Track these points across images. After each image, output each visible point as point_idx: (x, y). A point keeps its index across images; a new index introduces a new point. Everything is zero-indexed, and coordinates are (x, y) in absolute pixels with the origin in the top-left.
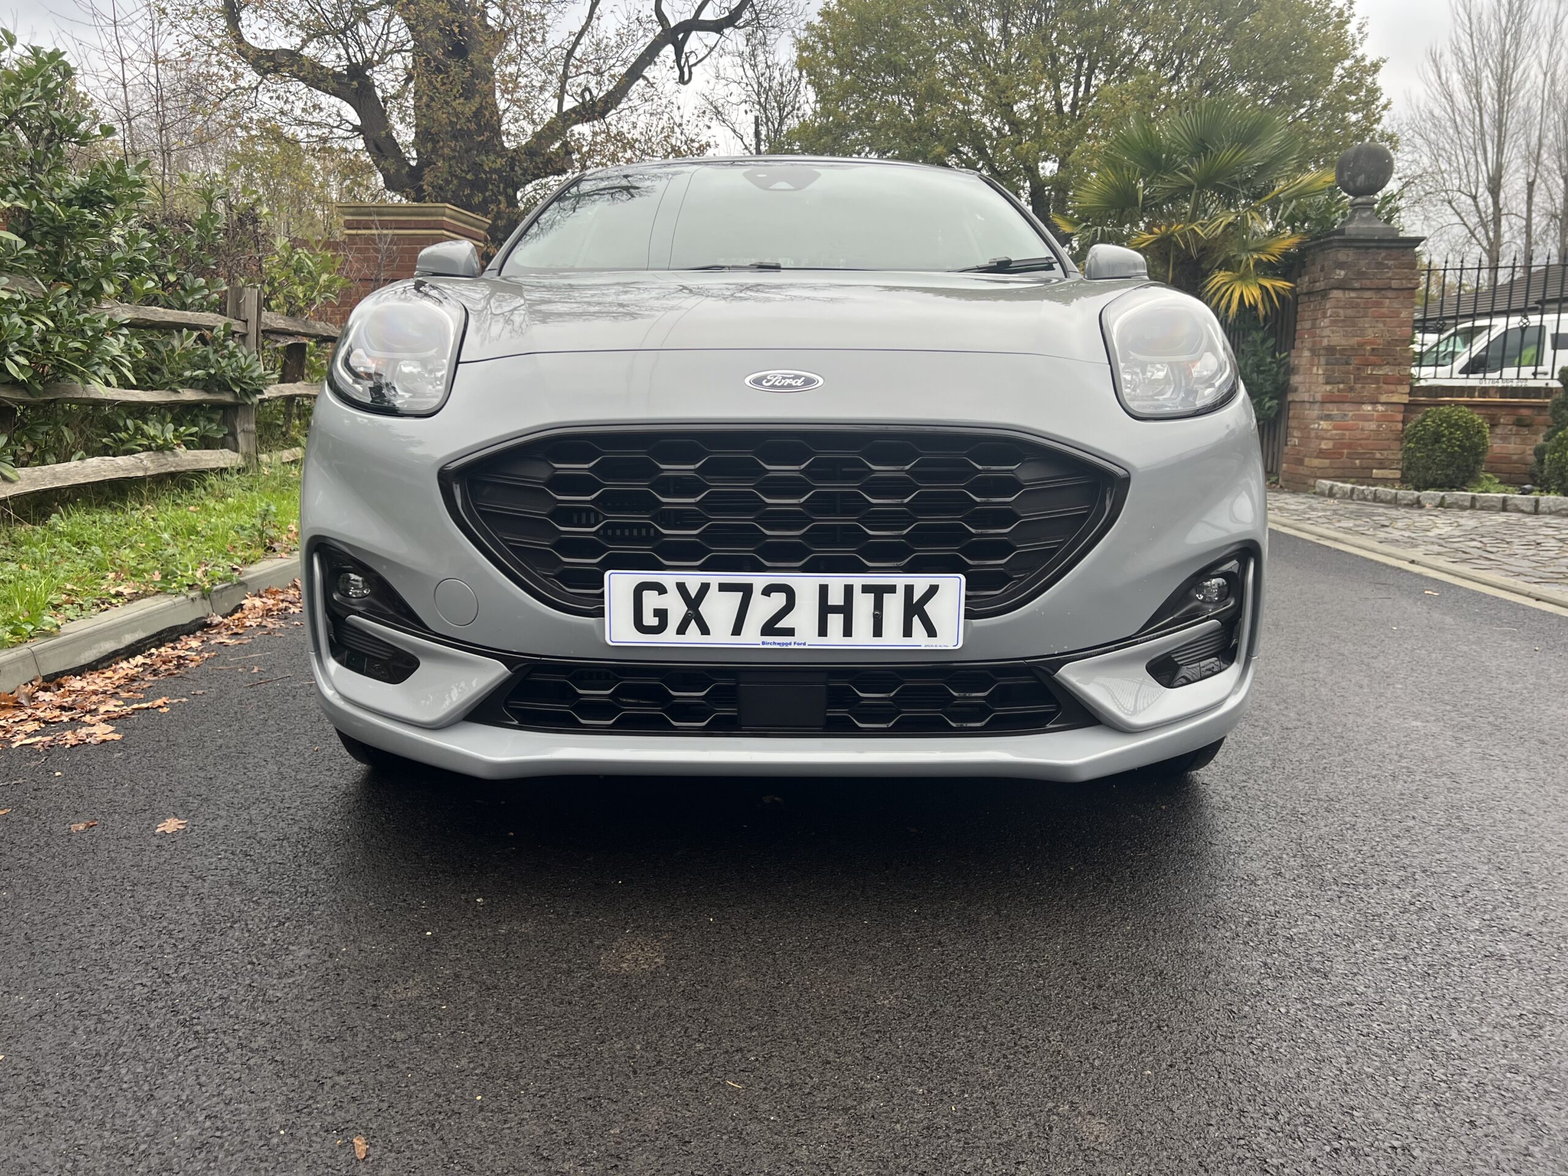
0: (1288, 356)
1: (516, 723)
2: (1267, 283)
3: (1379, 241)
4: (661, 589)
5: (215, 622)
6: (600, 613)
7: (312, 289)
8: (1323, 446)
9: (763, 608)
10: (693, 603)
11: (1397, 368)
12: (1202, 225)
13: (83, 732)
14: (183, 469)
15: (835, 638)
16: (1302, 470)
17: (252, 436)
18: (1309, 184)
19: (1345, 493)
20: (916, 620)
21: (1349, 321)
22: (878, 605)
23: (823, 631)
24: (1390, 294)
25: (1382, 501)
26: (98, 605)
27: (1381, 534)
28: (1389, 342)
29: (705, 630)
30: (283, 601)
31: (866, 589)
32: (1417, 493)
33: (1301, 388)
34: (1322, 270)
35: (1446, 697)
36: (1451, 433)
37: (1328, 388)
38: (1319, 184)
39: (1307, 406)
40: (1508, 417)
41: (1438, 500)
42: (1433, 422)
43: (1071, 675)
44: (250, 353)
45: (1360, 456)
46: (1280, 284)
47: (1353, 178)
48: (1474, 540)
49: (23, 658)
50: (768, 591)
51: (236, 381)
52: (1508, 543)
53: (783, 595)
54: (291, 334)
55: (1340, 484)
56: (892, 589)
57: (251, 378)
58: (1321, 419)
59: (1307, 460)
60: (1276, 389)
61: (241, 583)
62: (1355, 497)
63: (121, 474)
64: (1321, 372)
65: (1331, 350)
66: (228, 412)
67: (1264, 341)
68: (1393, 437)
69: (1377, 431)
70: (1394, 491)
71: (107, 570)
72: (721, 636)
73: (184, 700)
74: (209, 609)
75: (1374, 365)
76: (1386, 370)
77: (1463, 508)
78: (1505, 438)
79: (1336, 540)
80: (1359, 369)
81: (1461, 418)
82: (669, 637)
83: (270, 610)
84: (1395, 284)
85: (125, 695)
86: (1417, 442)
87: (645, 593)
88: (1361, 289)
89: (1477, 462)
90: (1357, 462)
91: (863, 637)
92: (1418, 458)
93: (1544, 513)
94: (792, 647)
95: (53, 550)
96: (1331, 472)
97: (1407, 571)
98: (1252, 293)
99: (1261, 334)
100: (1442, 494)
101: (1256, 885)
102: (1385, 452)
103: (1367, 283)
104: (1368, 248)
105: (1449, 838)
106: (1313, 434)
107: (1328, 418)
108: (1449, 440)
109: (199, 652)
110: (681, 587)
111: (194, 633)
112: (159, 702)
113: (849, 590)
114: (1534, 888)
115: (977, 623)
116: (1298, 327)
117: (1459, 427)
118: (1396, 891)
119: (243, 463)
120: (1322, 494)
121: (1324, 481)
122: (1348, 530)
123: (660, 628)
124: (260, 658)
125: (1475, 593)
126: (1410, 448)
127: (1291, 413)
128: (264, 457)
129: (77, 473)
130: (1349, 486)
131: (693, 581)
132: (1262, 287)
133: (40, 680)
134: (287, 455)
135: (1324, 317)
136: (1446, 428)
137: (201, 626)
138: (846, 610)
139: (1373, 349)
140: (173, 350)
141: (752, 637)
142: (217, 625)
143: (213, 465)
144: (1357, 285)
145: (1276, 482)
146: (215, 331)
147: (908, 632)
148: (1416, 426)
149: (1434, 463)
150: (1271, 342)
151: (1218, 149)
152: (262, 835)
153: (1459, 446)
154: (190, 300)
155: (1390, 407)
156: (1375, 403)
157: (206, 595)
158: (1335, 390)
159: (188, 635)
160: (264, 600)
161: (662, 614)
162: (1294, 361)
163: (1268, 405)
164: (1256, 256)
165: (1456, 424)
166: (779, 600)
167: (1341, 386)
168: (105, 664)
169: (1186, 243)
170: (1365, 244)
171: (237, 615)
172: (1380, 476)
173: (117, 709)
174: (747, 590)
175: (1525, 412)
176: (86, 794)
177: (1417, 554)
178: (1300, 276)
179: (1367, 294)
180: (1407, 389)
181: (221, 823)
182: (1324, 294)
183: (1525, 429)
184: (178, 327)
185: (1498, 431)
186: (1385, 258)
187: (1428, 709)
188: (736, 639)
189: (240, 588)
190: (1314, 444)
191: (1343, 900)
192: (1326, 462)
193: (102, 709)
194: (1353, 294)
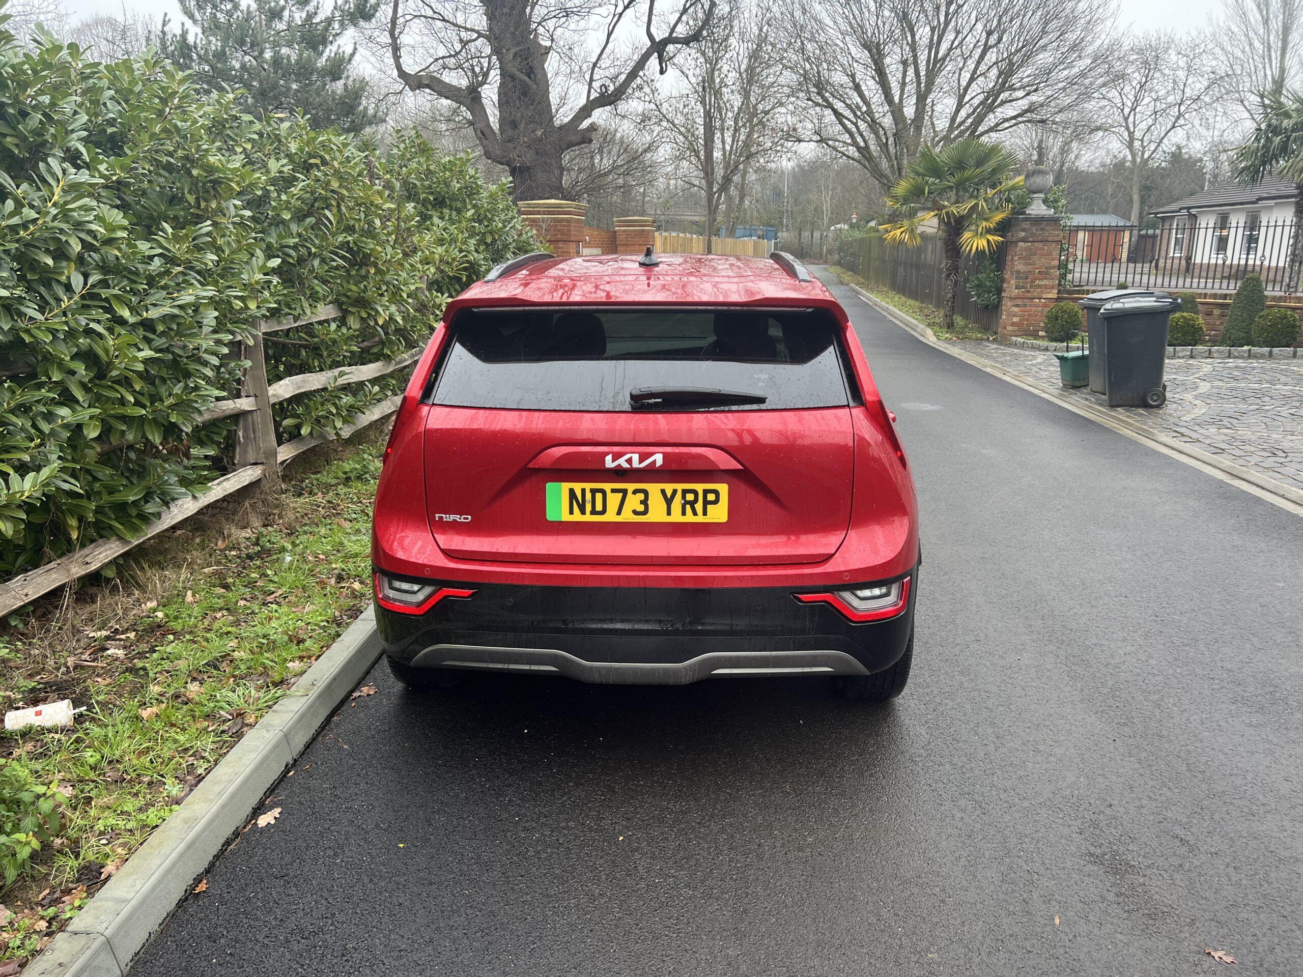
0: (1002, 273)
2: (990, 237)
3: (1042, 217)
8: (1015, 321)
11: (1051, 281)
16: (1006, 332)
18: (1013, 185)
19: (1021, 344)
21: (1027, 258)
24: (1048, 244)
28: (1048, 268)
33: (1007, 291)
34: (1016, 231)
36: (1063, 316)
37: (1018, 291)
38: (1018, 185)
39: (1009, 299)
42: (1056, 310)
45: (1032, 325)
46: (999, 239)
47: (1031, 185)
55: (1019, 339)
58: (1014, 307)
59: (1008, 327)
60: (997, 290)
64: (1014, 283)
65: (1019, 272)
67: (989, 265)
69: (1041, 313)
76: (1046, 282)
80: (1032, 281)
84: (1050, 239)
86: (1049, 320)
88: (1033, 242)
90: (1031, 328)
96: (1018, 333)
98: (982, 243)
99: (989, 262)
103: (1035, 239)
104: (1037, 221)
106: (1010, 314)
107: (1017, 306)
108: (1062, 319)
116: (1007, 259)
120: (1012, 345)
121: (1013, 338)
122: (999, 362)
127: (1002, 303)
130: (1024, 340)
132: (988, 240)
135: (1017, 256)
136: (1061, 314)
139: (1040, 272)
144: (1031, 239)
145: (996, 337)
148: (1049, 312)
149: (1055, 330)
150: (994, 265)
153: (1067, 322)
155: (1048, 300)
156: (1040, 298)
158: (1021, 292)
162: (1004, 276)
163: (993, 299)
164: (986, 223)
165: (1066, 312)
167: (1024, 290)
172: (1037, 335)
178: (1006, 233)
179: (1036, 244)
180: (1056, 291)
182: (1016, 243)
186: (1046, 226)
190: (1011, 319)
192: (1016, 328)
194: (1029, 244)
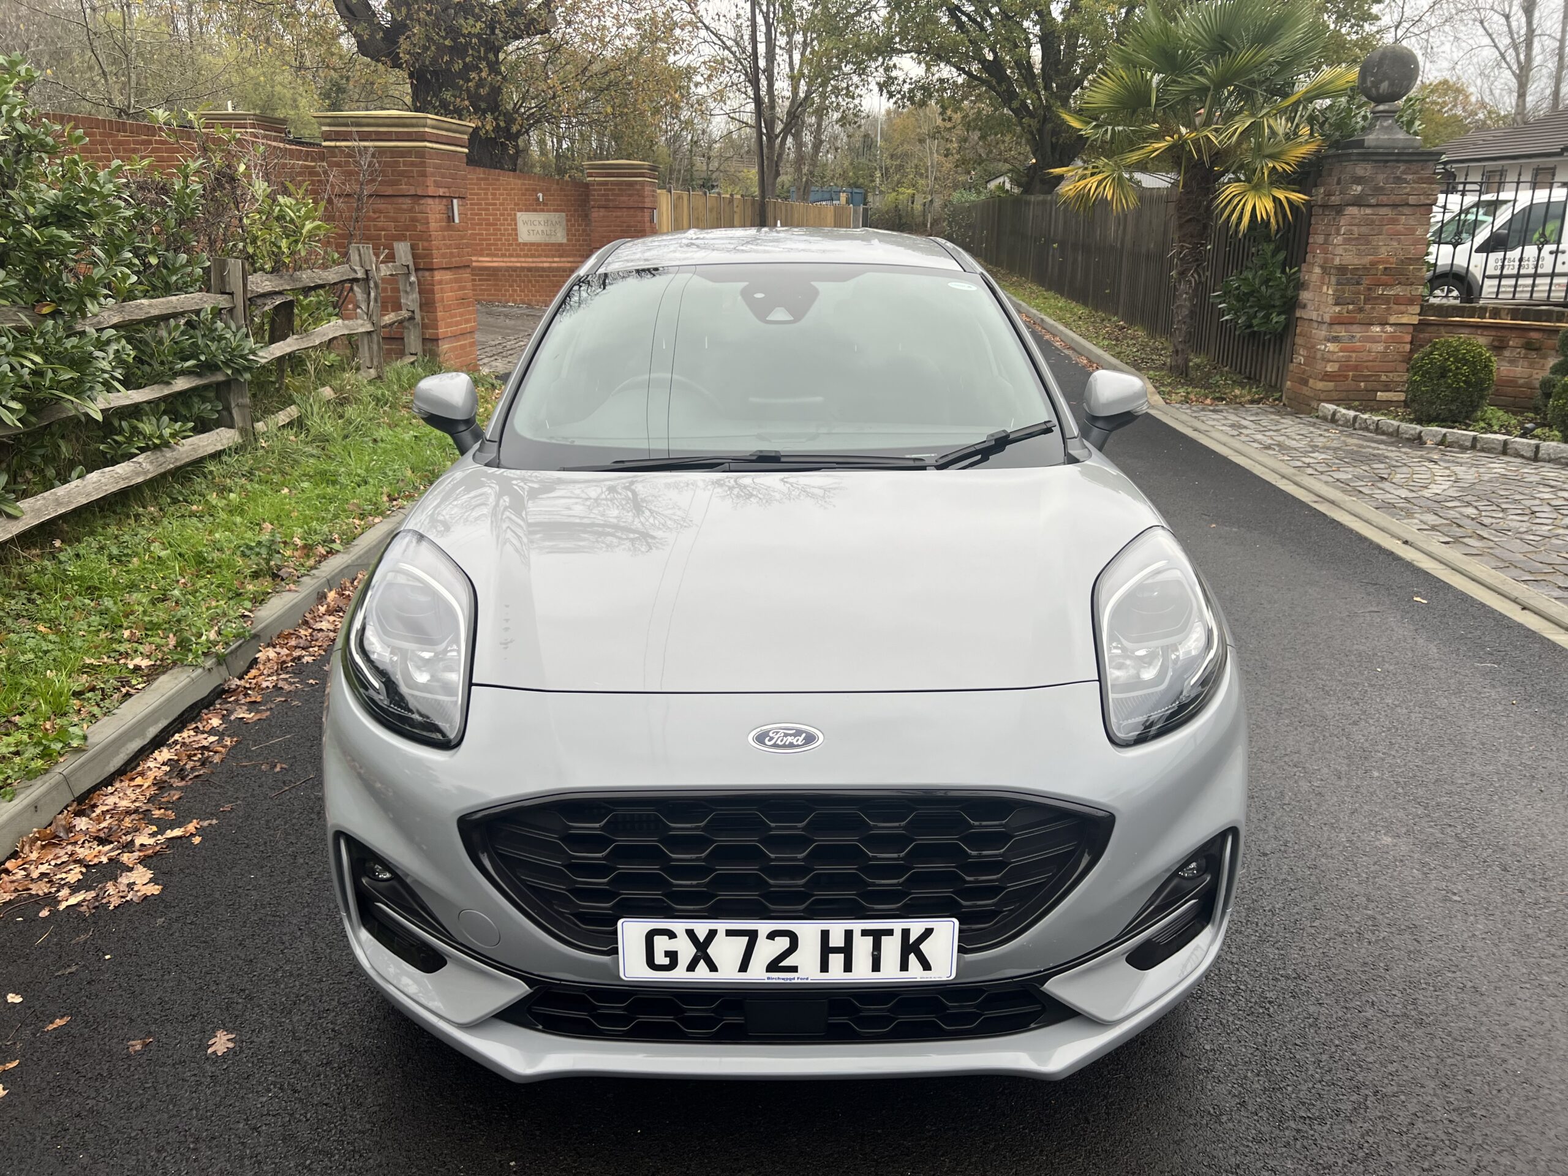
0: (1299, 270)
1: (540, 1027)
2: (1281, 195)
3: (1398, 154)
4: (672, 935)
5: (233, 687)
6: (615, 951)
7: (296, 242)
8: (1329, 369)
9: (767, 950)
10: (702, 947)
11: (1409, 288)
12: (1216, 130)
13: (124, 880)
14: (183, 462)
15: (836, 973)
16: (1305, 390)
17: (247, 411)
18: (1331, 82)
19: (1347, 421)
20: (912, 957)
21: (1363, 239)
22: (877, 946)
23: (824, 968)
24: (1407, 210)
25: (1383, 433)
26: (118, 689)
27: (1379, 495)
28: (1402, 261)
29: (713, 968)
30: (296, 647)
31: (865, 933)
32: (1419, 428)
33: (1310, 306)
34: (1338, 183)
35: (1421, 792)
36: (1457, 368)
37: (1337, 309)
38: (1341, 83)
39: (1315, 325)
40: (1517, 340)
41: (1439, 438)
42: (1441, 355)
43: (1055, 987)
44: (239, 328)
45: (1366, 378)
46: (1295, 197)
47: (1376, 84)
48: (1469, 504)
49: (56, 786)
50: (772, 936)
51: (226, 363)
52: (1503, 510)
53: (787, 939)
54: (280, 293)
55: (1344, 411)
56: (890, 932)
57: (242, 357)
58: (1329, 341)
59: (1311, 381)
60: (1285, 303)
61: (256, 636)
62: (1357, 425)
63: (123, 485)
64: (1330, 292)
65: (1342, 270)
66: (222, 390)
67: (1275, 253)
68: (1401, 359)
69: (1384, 353)
70: (1396, 423)
71: (121, 626)
72: (728, 972)
73: (214, 822)
74: (225, 674)
75: (1386, 285)
76: (1398, 290)
77: (1463, 449)
78: (1512, 362)
79: (1333, 502)
80: (1370, 289)
81: (1468, 351)
82: (680, 974)
83: (284, 662)
84: (1412, 200)
85: (157, 813)
86: (1423, 376)
87: (656, 938)
88: (1377, 205)
89: (1482, 397)
90: (1362, 384)
91: (862, 973)
92: (1423, 392)
93: (1544, 461)
94: (796, 981)
95: (66, 603)
96: (1335, 395)
97: (1397, 558)
98: (1264, 206)
99: (1272, 246)
100: (1444, 430)
101: (1221, 1123)
102: (1391, 375)
103: (1384, 199)
104: (1387, 161)
105: (1403, 1037)
106: (1319, 355)
107: (1335, 339)
108: (1455, 375)
109: (221, 735)
110: (691, 933)
111: (212, 703)
112: (191, 827)
113: (849, 934)
114: (1474, 1115)
115: (969, 957)
116: (1311, 240)
117: (1465, 362)
118: (1348, 1127)
119: (240, 441)
120: (1324, 419)
121: (1326, 405)
122: (1345, 486)
123: (673, 965)
124: (280, 743)
125: (1464, 598)
126: (1415, 381)
127: (1298, 331)
128: (260, 426)
129: (79, 494)
130: (1352, 413)
131: (701, 928)
132: (1275, 199)
133: (75, 804)
134: (282, 417)
135: (1338, 234)
136: (1453, 363)
137: (220, 693)
138: (847, 950)
139: (1386, 269)
140: (161, 342)
141: (757, 973)
142: (235, 690)
143: (211, 450)
144: (1373, 201)
145: (1280, 399)
146: (202, 315)
147: (904, 966)
148: (1423, 359)
149: (1438, 397)
150: (1281, 256)
151: (1238, 48)
152: (306, 1057)
153: (1465, 382)
154: (174, 278)
155: (1398, 328)
156: (1383, 324)
157: (221, 660)
158: (1345, 311)
159: (207, 708)
160: (278, 649)
161: (672, 956)
162: (1305, 276)
163: (1274, 320)
164: (1271, 165)
165: (1464, 358)
166: (783, 943)
167: (1351, 307)
168: (133, 765)
169: (1199, 151)
170: (1386, 157)
171: (253, 672)
172: (1384, 399)
173: (152, 841)
174: (753, 935)
175: (1534, 335)
176: (138, 990)
177: (1409, 528)
178: (1316, 186)
179: (1383, 211)
180: (1417, 309)
181: (266, 1036)
182: (1339, 210)
183: (1533, 353)
184: (165, 318)
185: (1507, 353)
186: (1403, 173)
187: (1401, 814)
188: (743, 975)
189: (253, 641)
190: (1319, 366)
191: (1299, 1144)
192: (1331, 385)
193: (138, 842)
194: (1368, 211)
